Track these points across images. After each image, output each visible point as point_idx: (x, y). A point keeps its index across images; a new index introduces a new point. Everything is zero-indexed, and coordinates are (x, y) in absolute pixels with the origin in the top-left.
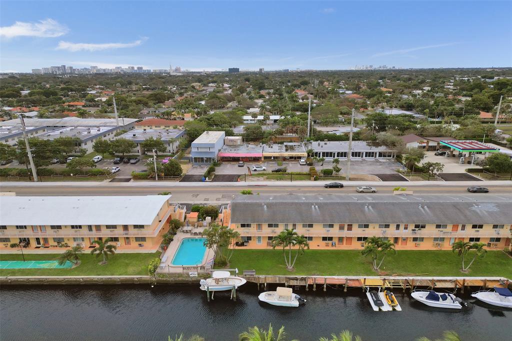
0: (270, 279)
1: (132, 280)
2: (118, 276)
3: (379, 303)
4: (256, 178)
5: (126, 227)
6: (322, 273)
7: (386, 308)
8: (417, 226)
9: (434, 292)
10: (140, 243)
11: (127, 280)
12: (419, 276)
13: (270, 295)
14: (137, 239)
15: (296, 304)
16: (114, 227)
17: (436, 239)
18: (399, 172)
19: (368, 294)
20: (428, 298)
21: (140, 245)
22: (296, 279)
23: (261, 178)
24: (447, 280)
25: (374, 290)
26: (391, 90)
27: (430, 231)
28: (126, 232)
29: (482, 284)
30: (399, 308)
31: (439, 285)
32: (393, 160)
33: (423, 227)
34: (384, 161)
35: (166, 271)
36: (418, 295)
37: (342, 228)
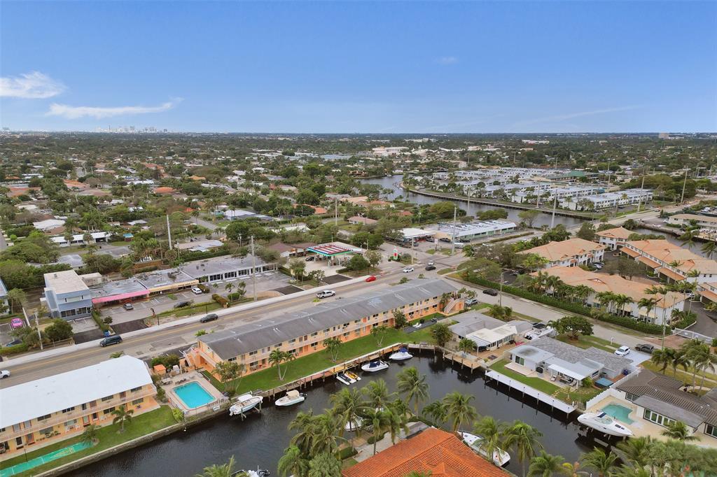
0: (278, 389)
3: (347, 380)
5: (123, 394)
6: (305, 374)
7: (353, 381)
8: (344, 325)
9: (373, 363)
10: (138, 405)
12: (358, 356)
13: (282, 400)
14: (134, 402)
15: (303, 398)
16: (111, 397)
17: (356, 331)
18: (290, 283)
19: (338, 378)
20: (370, 367)
21: (139, 407)
22: (290, 385)
24: (374, 354)
25: (340, 373)
26: (204, 178)
27: (353, 326)
28: (123, 399)
29: (391, 350)
30: (359, 379)
31: (372, 358)
32: (277, 272)
34: (270, 274)
35: (193, 413)
36: (366, 368)
37: (301, 340)
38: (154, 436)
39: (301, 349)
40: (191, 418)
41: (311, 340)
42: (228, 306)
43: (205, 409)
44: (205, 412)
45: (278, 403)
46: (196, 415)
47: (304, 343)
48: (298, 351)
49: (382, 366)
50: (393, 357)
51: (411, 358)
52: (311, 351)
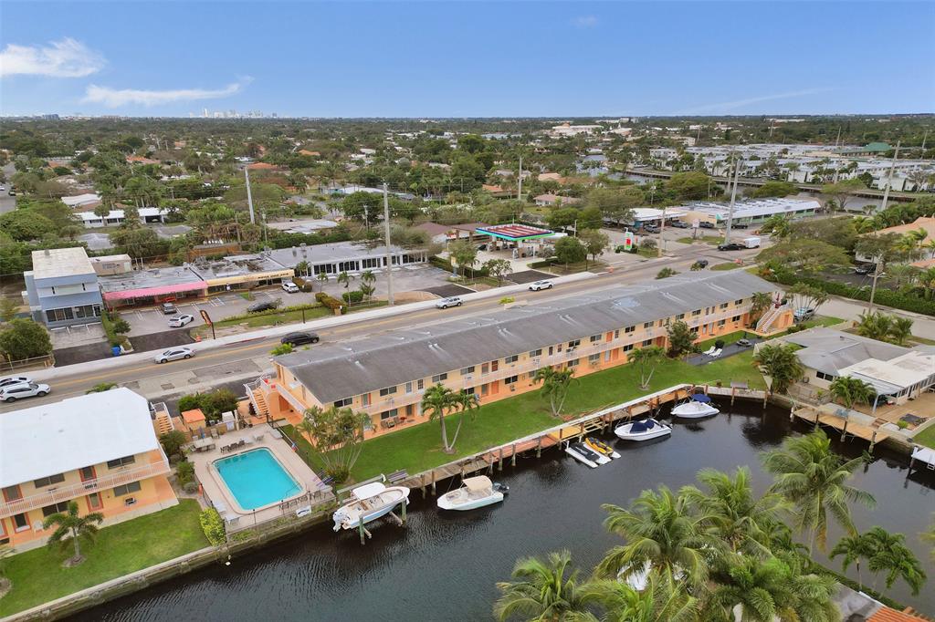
0: (442, 472)
1: (176, 567)
2: (138, 574)
3: (591, 456)
4: (228, 330)
5: (87, 472)
6: (496, 442)
7: (604, 460)
8: (571, 345)
9: (638, 423)
10: (128, 496)
11: (164, 572)
12: (607, 408)
13: (452, 497)
14: (119, 491)
15: (499, 496)
16: (59, 478)
17: (591, 357)
18: (449, 281)
19: (569, 450)
20: (632, 431)
21: (130, 501)
22: (469, 462)
23: (239, 328)
24: (637, 404)
25: (574, 442)
26: (317, 154)
28: (89, 482)
29: (672, 397)
30: (616, 455)
31: (635, 412)
32: (427, 266)
33: (578, 343)
34: (414, 268)
35: (246, 522)
36: (623, 431)
37: (485, 369)
38: (150, 578)
39: (485, 387)
40: (245, 533)
41: (505, 370)
42: (343, 312)
43: (276, 513)
44: (277, 521)
45: (444, 502)
46: (255, 528)
47: (491, 376)
48: (478, 392)
49: (657, 431)
50: (678, 411)
51: (715, 415)
52: (505, 393)
